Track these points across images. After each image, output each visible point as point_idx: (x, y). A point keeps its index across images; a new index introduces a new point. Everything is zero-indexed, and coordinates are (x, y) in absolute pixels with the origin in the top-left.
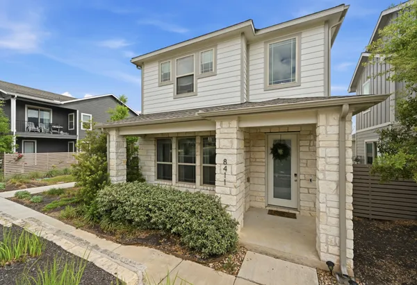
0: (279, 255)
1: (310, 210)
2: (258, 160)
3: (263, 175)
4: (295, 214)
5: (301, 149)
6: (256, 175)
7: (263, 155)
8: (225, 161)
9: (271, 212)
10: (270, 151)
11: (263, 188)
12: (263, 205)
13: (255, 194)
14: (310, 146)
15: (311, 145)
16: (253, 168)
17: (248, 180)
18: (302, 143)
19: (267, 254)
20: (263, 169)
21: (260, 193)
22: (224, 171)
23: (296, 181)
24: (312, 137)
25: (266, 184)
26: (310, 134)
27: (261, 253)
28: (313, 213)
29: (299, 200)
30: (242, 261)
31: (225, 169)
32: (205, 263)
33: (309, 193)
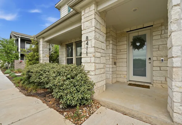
0: (127, 112)
1: (162, 83)
2: (122, 51)
3: (125, 60)
4: (149, 86)
5: (154, 38)
6: (121, 60)
7: (125, 47)
8: (87, 37)
9: (130, 84)
10: (130, 44)
11: (125, 69)
12: (125, 80)
13: (120, 73)
14: (161, 34)
15: (163, 33)
16: (118, 57)
17: (115, 63)
18: (154, 34)
19: (116, 110)
20: (125, 56)
21: (123, 72)
22: (87, 46)
23: (150, 63)
24: (163, 27)
25: (128, 67)
26: (162, 25)
27: (112, 109)
28: (164, 86)
29: (152, 76)
30: (93, 113)
31: (87, 44)
32: (62, 112)
33: (160, 70)
